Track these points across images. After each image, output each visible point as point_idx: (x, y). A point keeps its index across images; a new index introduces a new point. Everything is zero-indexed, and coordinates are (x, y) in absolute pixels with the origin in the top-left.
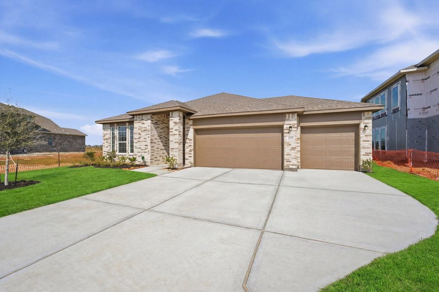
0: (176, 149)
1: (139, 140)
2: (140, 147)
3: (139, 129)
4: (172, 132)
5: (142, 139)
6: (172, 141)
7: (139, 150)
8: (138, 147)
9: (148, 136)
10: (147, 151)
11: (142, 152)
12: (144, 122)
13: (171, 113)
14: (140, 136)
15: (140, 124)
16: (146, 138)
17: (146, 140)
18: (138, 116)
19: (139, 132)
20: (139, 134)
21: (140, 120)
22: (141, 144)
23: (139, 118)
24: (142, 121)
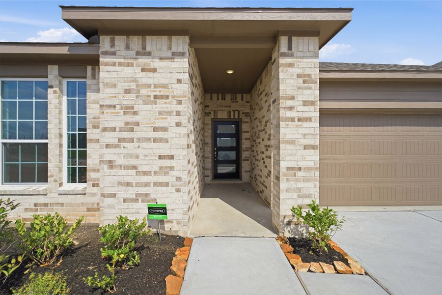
0: (308, 169)
1: (126, 135)
3: (127, 91)
4: (291, 108)
5: (143, 131)
6: (292, 142)
7: (130, 176)
8: (121, 162)
9: (178, 119)
10: (170, 178)
11: (147, 185)
12: (156, 63)
13: (283, 41)
14: (130, 118)
15: (133, 72)
16: (165, 130)
18: (120, 41)
19: (128, 101)
20: (129, 110)
21: (132, 53)
22: (138, 152)
23: (127, 47)
24: (143, 60)
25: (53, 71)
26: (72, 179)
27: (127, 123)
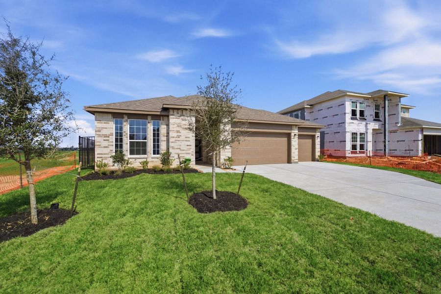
1: (178, 139)
2: (178, 147)
3: (178, 126)
5: (182, 138)
8: (176, 147)
10: (190, 152)
11: (183, 154)
12: (186, 118)
14: (179, 134)
15: (179, 120)
17: (188, 139)
18: (175, 112)
19: (178, 129)
20: (178, 132)
21: (179, 115)
22: (181, 144)
23: (178, 113)
24: (182, 117)
25: (149, 118)
26: (154, 153)
27: (178, 136)
